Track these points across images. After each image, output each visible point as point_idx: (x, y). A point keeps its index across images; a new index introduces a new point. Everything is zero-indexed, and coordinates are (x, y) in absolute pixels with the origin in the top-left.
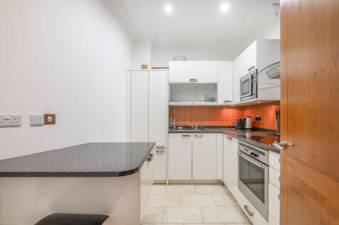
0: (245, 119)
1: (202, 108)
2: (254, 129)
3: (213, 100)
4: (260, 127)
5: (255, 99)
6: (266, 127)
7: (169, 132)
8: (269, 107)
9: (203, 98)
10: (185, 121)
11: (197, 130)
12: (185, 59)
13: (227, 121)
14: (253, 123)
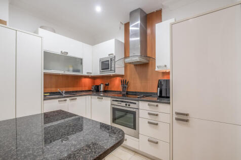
0: (100, 85)
1: (67, 76)
2: (105, 91)
3: (78, 71)
4: (109, 89)
5: (114, 73)
6: (113, 90)
7: (44, 100)
8: (115, 78)
9: (71, 69)
10: (51, 88)
11: (64, 95)
12: (54, 32)
13: (85, 86)
14: (104, 88)
